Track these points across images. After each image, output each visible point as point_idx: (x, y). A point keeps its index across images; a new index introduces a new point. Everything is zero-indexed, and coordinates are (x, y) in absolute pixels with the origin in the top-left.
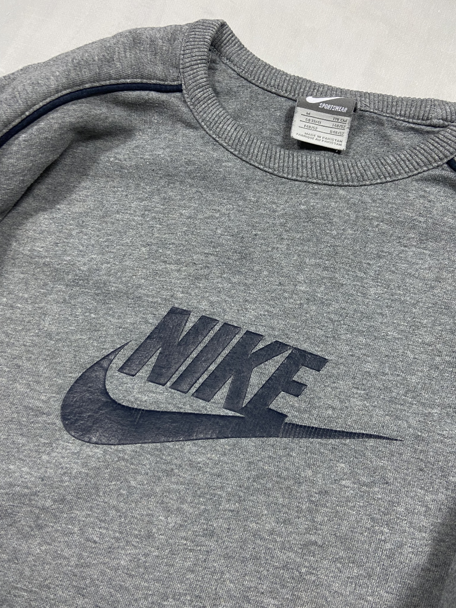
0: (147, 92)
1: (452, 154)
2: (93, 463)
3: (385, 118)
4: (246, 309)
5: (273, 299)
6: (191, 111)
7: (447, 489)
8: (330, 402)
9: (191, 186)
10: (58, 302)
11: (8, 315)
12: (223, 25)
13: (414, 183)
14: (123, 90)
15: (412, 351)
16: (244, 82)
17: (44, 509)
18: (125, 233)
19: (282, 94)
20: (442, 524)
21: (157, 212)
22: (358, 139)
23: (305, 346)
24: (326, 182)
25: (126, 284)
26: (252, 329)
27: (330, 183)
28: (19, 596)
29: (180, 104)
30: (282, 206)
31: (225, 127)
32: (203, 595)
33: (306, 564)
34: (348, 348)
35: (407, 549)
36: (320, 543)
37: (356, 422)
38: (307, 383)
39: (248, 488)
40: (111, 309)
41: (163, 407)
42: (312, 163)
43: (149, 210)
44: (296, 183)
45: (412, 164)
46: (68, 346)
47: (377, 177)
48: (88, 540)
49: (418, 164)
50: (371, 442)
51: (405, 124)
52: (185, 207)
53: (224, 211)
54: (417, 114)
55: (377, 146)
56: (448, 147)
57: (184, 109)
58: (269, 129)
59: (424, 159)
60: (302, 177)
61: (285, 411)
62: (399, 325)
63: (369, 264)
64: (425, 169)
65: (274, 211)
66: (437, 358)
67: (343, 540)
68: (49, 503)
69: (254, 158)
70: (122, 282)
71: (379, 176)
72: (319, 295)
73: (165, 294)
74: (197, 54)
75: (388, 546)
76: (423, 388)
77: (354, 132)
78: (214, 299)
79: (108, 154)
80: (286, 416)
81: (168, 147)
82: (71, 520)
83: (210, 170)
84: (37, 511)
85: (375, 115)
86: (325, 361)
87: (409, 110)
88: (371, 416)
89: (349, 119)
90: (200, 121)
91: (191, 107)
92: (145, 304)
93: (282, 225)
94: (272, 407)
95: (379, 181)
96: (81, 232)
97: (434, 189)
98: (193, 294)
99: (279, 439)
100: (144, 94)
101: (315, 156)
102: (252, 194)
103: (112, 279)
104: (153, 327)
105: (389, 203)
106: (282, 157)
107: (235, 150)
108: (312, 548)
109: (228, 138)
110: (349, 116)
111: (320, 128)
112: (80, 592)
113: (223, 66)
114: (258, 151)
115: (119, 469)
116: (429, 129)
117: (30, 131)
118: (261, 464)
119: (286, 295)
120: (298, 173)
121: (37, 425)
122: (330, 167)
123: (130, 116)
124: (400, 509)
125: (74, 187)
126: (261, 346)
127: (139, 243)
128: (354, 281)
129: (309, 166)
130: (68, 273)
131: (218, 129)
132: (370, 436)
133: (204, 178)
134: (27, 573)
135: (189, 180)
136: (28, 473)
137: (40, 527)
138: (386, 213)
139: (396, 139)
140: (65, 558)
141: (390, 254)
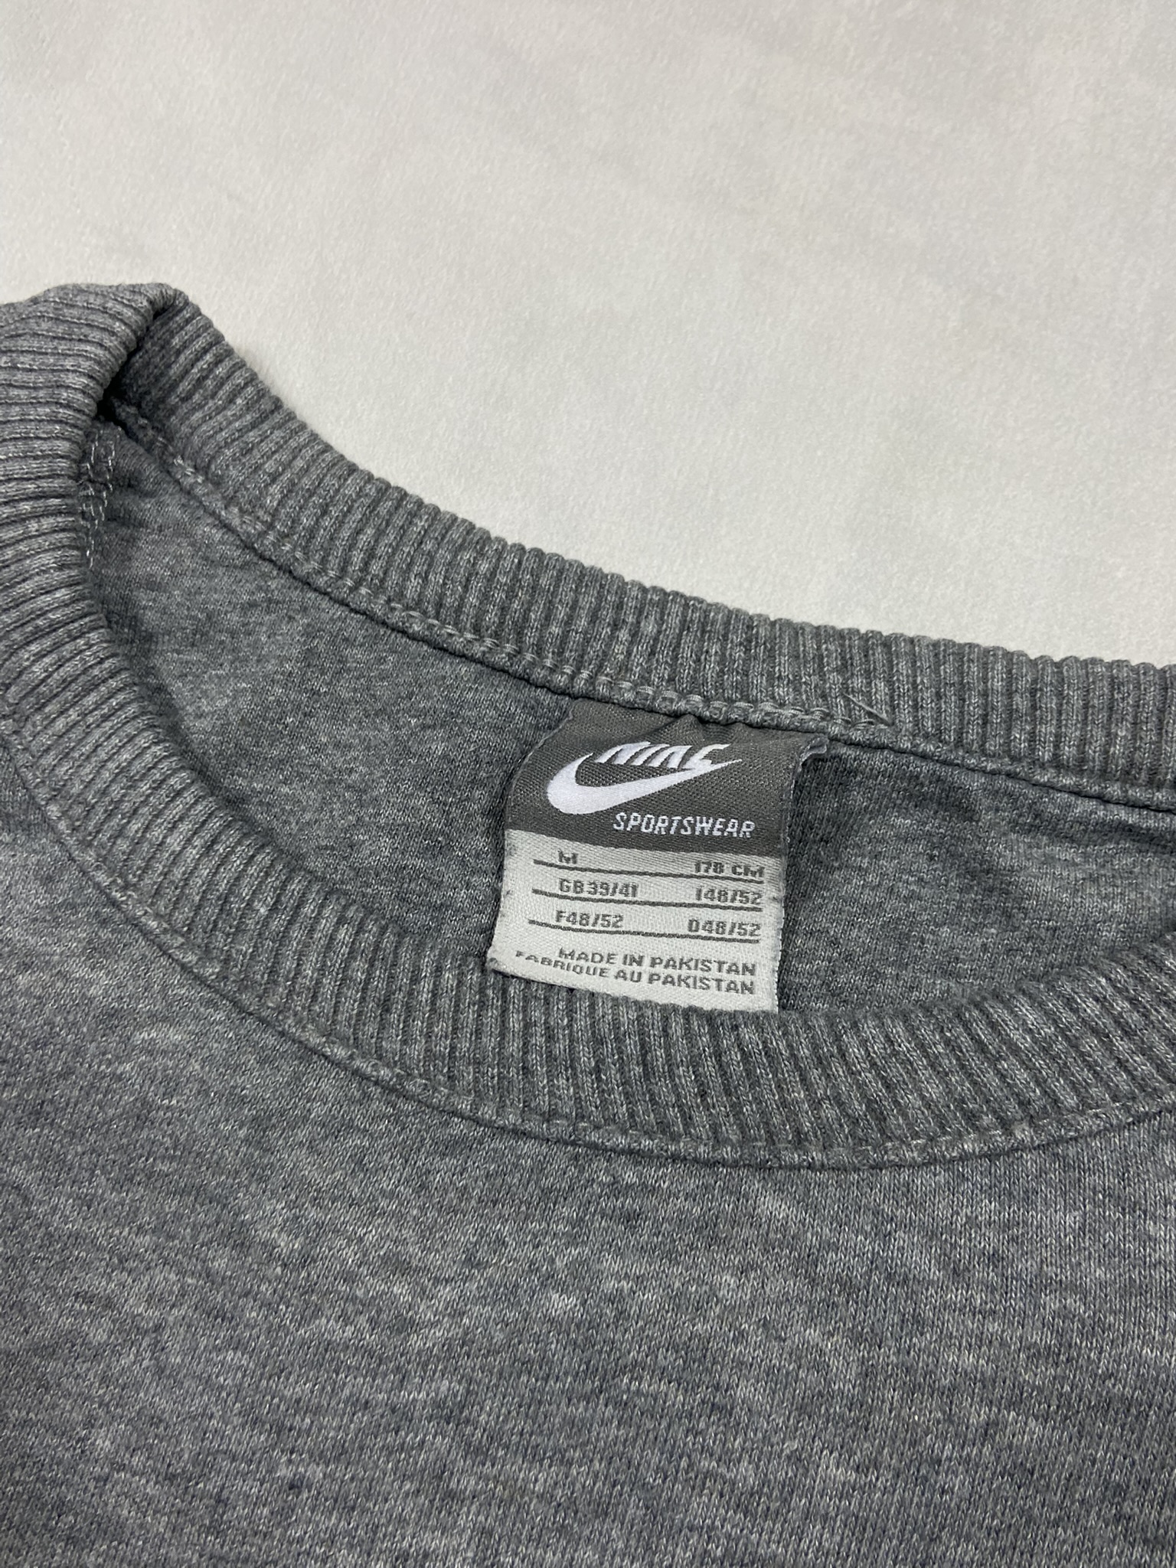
3: (976, 782)
6: (5, 744)
12: (171, 311)
13: (1169, 1153)
16: (278, 583)
24: (684, 1146)
27: (703, 1150)
53: (134, 1306)
54: (1144, 758)
60: (550, 1116)
69: (299, 1003)
74: (16, 469)
87: (1099, 736)
90: (41, 795)
91: (6, 726)
95: (970, 1145)
102: (282, 1212)
106: (444, 1003)
107: (207, 955)
109: (170, 893)
113: (175, 509)
114: (322, 970)
120: (529, 1094)
129: (587, 1059)
131: (123, 845)
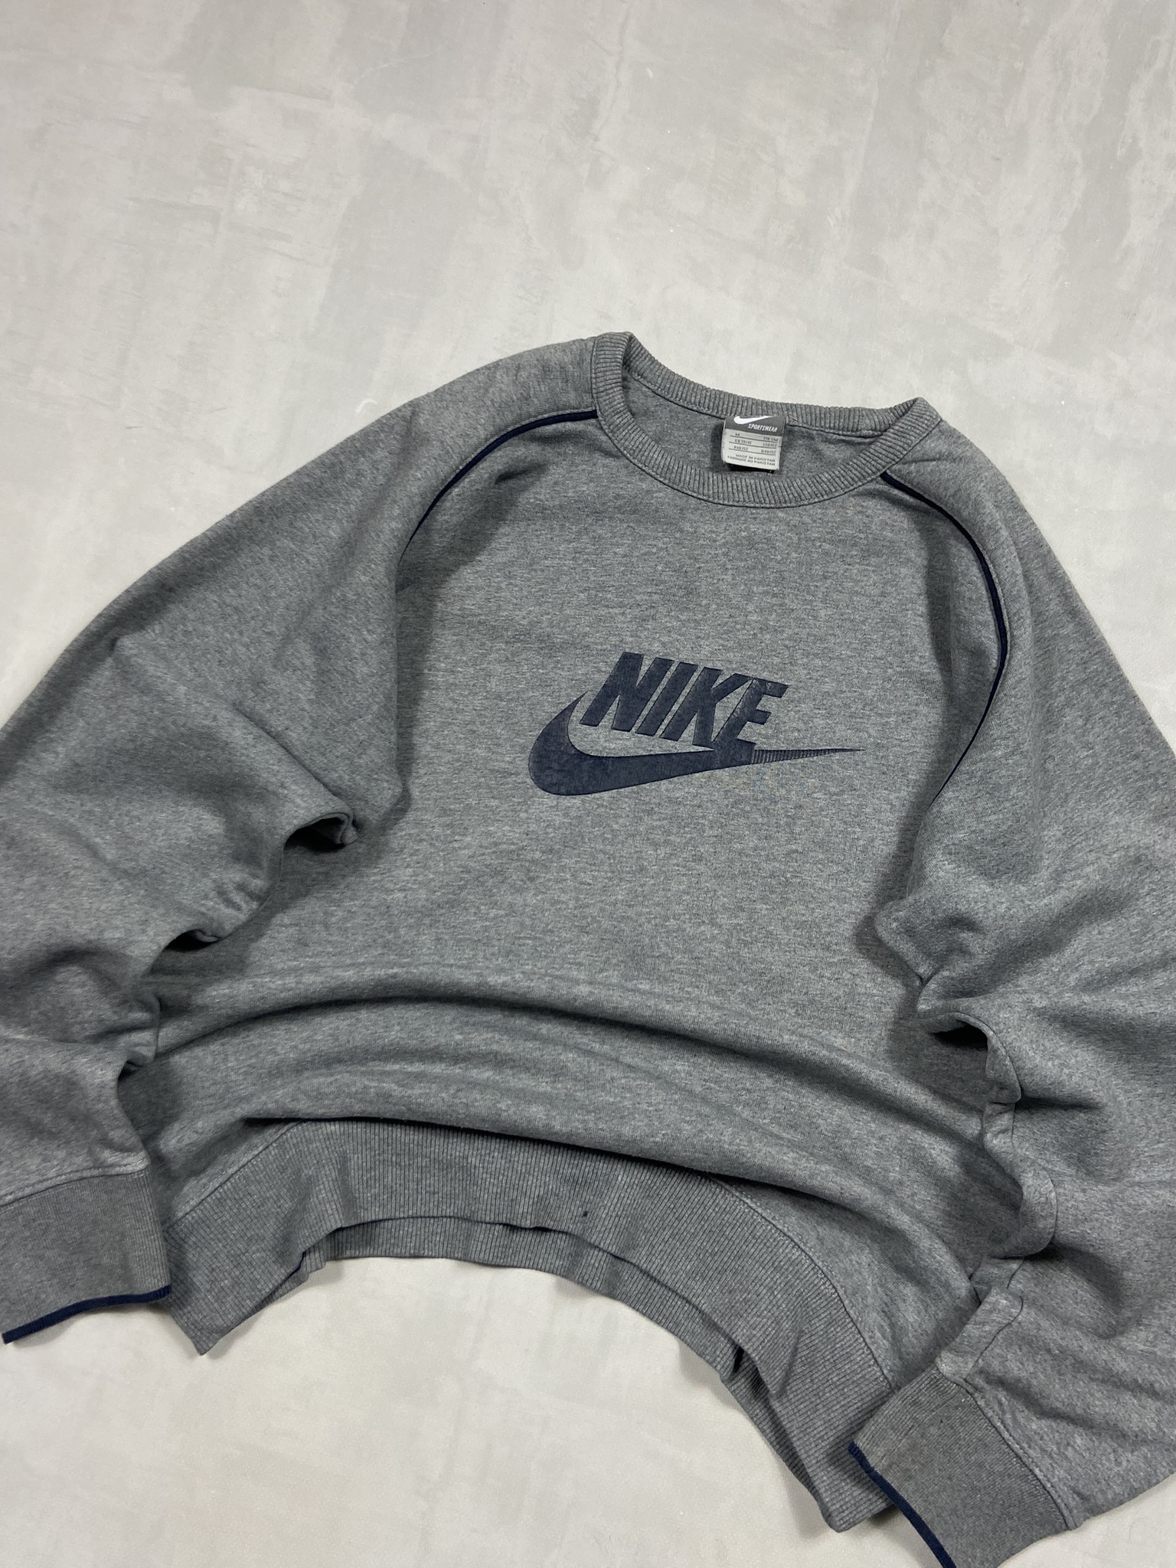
0: (563, 424)
1: (884, 467)
2: (573, 814)
3: (815, 433)
4: (700, 646)
5: (725, 633)
6: (610, 438)
7: (908, 786)
8: (795, 725)
9: (622, 521)
10: (500, 662)
11: (451, 681)
12: (631, 338)
13: (851, 499)
14: (539, 426)
15: (866, 667)
16: (662, 400)
17: (533, 861)
18: (558, 580)
19: (704, 411)
20: (907, 817)
21: (588, 554)
22: (790, 456)
23: (765, 675)
24: (764, 505)
25: (570, 633)
26: (710, 665)
27: (768, 506)
28: (524, 945)
29: (598, 432)
30: (722, 535)
31: (651, 454)
32: (701, 913)
33: (791, 869)
34: (805, 672)
35: (877, 843)
36: (800, 850)
37: (821, 739)
38: (771, 710)
39: (728, 814)
40: (558, 662)
41: (632, 753)
42: (747, 486)
43: (580, 552)
44: (734, 508)
45: (846, 480)
46: (522, 705)
47: (814, 496)
48: (582, 883)
49: (853, 479)
50: (837, 756)
51: (835, 436)
52: (618, 545)
53: (660, 545)
54: (846, 426)
55: (809, 462)
56: (879, 461)
57: (604, 438)
58: (697, 452)
59: (858, 474)
60: (738, 502)
61: (753, 739)
62: (851, 643)
63: (817, 586)
64: (860, 484)
65: (715, 541)
66: (889, 670)
67: (821, 844)
68: (538, 855)
69: (686, 486)
70: (567, 633)
71: (816, 495)
72: (771, 623)
73: (614, 640)
74: (611, 377)
75: (861, 842)
76: (878, 700)
77: (785, 448)
78: (665, 639)
79: (526, 495)
80: (755, 744)
81: (591, 481)
82: (563, 868)
83: (641, 503)
84: (527, 864)
85: (804, 430)
86: (786, 687)
87: (837, 421)
88: (834, 732)
89: (779, 438)
90: (622, 449)
91: (610, 435)
92: (594, 652)
93: (726, 554)
94: (740, 737)
95: (816, 500)
96: (511, 584)
97: (873, 505)
98: (643, 636)
99: (750, 766)
100: (560, 426)
101: (747, 479)
102: (689, 525)
103: (555, 630)
104: (608, 676)
105: (828, 522)
106: (715, 482)
107: (665, 478)
108: (794, 856)
109: (656, 466)
110: (780, 435)
111: (750, 449)
112: (583, 930)
113: (637, 384)
114: (690, 478)
115: (599, 816)
116: (859, 440)
117: (462, 484)
118: (737, 791)
119: (738, 627)
120: (734, 497)
121: (508, 786)
122: (766, 489)
123: (543, 450)
124: (867, 810)
125: (492, 534)
126: (720, 680)
127: (575, 590)
128: (803, 605)
129: (745, 490)
130: (507, 630)
131: (644, 458)
132: (835, 751)
133: (634, 512)
134: (528, 922)
135: (619, 515)
136: (510, 831)
137: (532, 879)
138: (828, 533)
139: (828, 453)
140: (563, 902)
141: (835, 573)
